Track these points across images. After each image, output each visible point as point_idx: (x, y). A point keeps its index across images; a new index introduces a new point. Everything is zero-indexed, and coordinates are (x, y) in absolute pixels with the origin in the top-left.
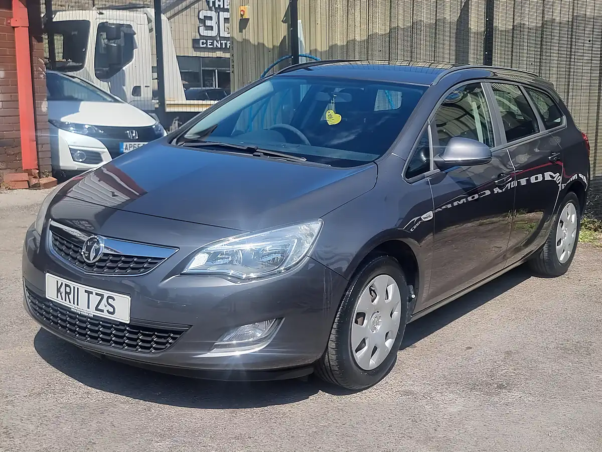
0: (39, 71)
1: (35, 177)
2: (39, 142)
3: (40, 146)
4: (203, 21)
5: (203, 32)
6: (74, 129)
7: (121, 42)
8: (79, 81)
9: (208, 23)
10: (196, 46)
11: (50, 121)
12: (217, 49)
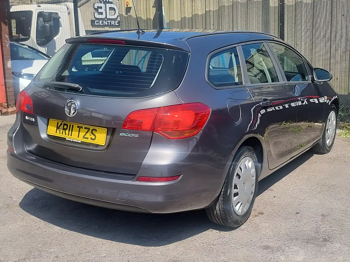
0: (6, 42)
1: (5, 108)
2: (7, 86)
3: (7, 88)
4: (97, 10)
5: (97, 16)
6: (28, 77)
7: (52, 23)
8: (27, 47)
9: (100, 10)
10: (93, 24)
11: (13, 73)
12: (106, 26)
